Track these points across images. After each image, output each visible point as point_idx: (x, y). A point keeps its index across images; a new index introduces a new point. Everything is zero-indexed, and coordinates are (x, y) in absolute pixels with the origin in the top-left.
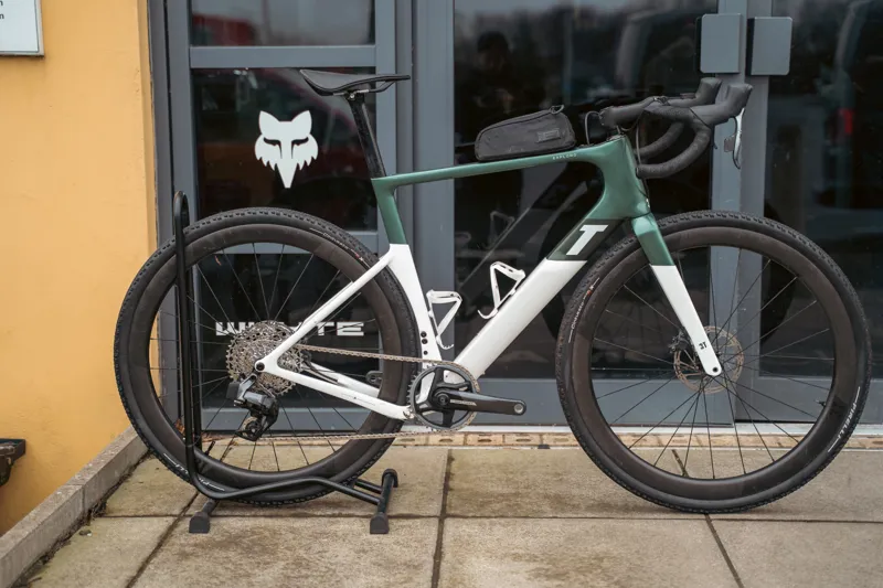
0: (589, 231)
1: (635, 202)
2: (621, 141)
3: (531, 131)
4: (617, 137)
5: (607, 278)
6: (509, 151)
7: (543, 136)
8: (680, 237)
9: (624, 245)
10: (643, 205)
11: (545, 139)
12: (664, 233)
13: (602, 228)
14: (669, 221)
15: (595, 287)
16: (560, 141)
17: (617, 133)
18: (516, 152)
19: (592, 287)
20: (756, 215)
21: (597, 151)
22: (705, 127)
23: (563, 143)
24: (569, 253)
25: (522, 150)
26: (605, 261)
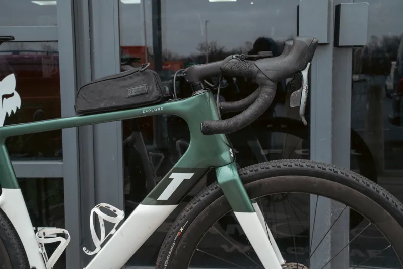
0: (177, 179)
1: (218, 152)
2: (204, 96)
3: (123, 87)
4: (200, 92)
5: (195, 221)
6: (102, 105)
7: (133, 91)
8: (260, 185)
9: (211, 191)
10: (227, 155)
11: (134, 94)
12: (244, 181)
13: (189, 176)
14: (249, 170)
15: (185, 229)
16: (147, 96)
17: (200, 88)
18: (108, 106)
19: (182, 229)
20: (344, 168)
21: (184, 104)
22: (269, 82)
23: (151, 98)
24: (160, 199)
25: (114, 104)
26: (193, 205)
